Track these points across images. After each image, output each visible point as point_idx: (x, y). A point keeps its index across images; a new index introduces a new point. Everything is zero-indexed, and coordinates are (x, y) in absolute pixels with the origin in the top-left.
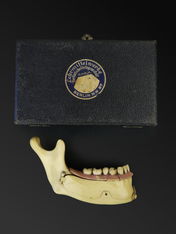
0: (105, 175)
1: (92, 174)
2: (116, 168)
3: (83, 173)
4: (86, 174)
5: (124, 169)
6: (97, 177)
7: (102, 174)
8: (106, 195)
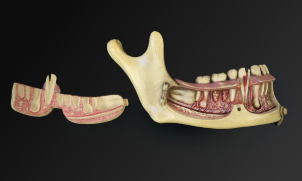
0: (233, 80)
1: (211, 81)
2: (248, 67)
3: (197, 83)
4: (201, 84)
5: (261, 69)
6: (221, 83)
7: (228, 79)
8: (239, 109)
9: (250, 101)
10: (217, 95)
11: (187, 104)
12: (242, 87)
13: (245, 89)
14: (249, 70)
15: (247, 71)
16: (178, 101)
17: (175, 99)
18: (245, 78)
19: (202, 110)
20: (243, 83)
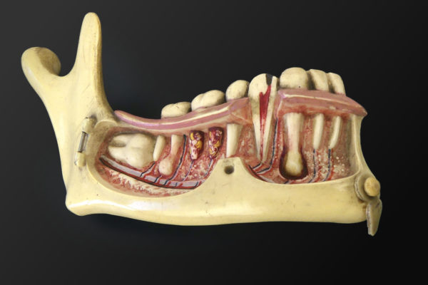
2: (272, 72)
8: (229, 171)
9: (277, 159)
10: (194, 142)
11: (135, 169)
12: (256, 120)
13: (262, 126)
14: (274, 78)
15: (269, 82)
16: (121, 163)
17: (114, 159)
18: (264, 99)
19: (163, 182)
20: (258, 110)
